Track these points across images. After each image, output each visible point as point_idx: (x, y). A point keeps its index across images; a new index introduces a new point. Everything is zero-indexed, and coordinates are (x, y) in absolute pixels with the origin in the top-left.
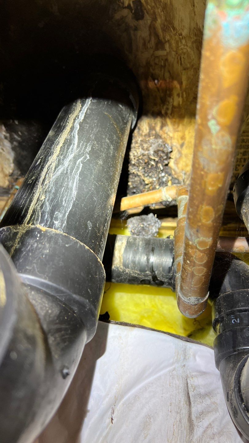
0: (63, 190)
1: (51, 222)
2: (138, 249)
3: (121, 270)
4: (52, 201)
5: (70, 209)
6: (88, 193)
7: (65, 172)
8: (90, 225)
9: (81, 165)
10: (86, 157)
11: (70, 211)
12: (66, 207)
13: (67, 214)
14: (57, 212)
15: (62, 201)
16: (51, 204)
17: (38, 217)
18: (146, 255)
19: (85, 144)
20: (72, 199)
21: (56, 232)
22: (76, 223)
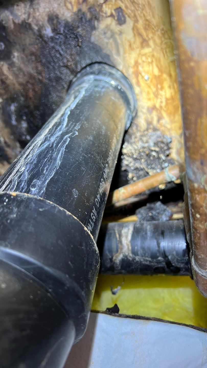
0: (45, 160)
1: (27, 189)
2: (146, 234)
3: (131, 259)
4: (32, 170)
5: (52, 176)
6: (74, 163)
7: (50, 146)
8: (75, 193)
9: (69, 139)
10: (74, 133)
11: (52, 178)
12: (48, 175)
13: (47, 181)
14: (36, 180)
15: (43, 170)
16: (31, 173)
17: (14, 186)
18: (156, 239)
19: (74, 124)
20: (55, 168)
21: (28, 196)
22: (58, 189)
